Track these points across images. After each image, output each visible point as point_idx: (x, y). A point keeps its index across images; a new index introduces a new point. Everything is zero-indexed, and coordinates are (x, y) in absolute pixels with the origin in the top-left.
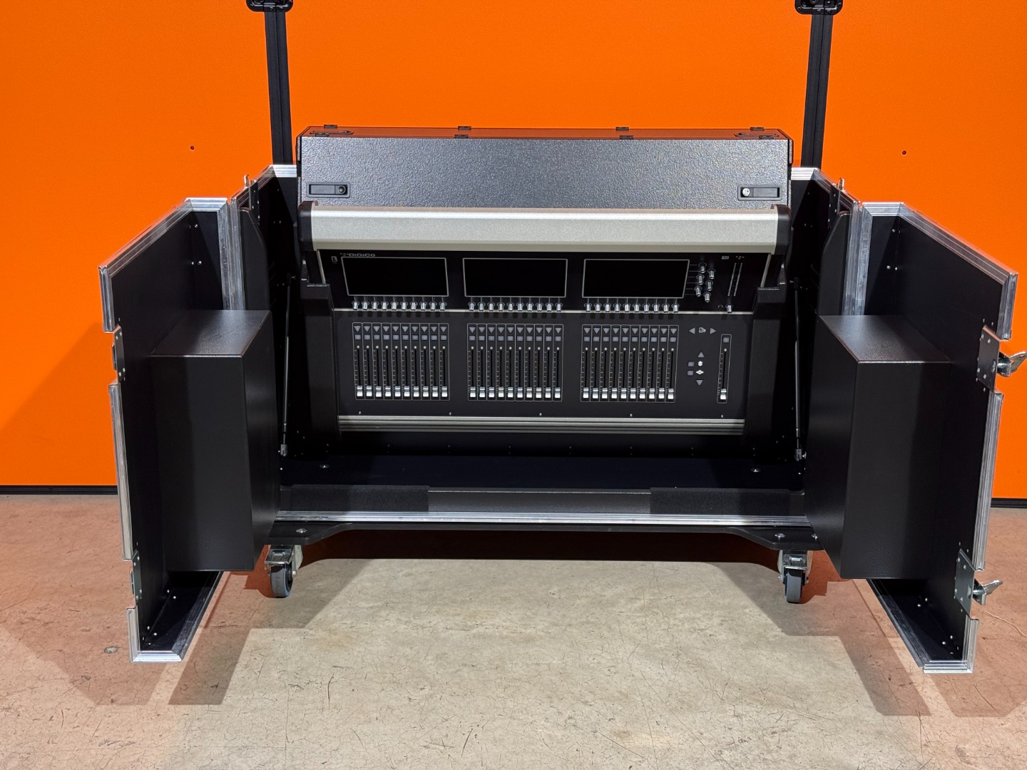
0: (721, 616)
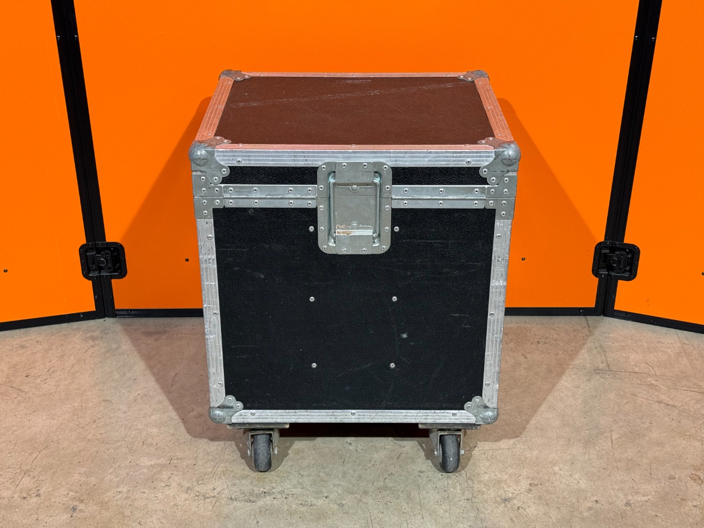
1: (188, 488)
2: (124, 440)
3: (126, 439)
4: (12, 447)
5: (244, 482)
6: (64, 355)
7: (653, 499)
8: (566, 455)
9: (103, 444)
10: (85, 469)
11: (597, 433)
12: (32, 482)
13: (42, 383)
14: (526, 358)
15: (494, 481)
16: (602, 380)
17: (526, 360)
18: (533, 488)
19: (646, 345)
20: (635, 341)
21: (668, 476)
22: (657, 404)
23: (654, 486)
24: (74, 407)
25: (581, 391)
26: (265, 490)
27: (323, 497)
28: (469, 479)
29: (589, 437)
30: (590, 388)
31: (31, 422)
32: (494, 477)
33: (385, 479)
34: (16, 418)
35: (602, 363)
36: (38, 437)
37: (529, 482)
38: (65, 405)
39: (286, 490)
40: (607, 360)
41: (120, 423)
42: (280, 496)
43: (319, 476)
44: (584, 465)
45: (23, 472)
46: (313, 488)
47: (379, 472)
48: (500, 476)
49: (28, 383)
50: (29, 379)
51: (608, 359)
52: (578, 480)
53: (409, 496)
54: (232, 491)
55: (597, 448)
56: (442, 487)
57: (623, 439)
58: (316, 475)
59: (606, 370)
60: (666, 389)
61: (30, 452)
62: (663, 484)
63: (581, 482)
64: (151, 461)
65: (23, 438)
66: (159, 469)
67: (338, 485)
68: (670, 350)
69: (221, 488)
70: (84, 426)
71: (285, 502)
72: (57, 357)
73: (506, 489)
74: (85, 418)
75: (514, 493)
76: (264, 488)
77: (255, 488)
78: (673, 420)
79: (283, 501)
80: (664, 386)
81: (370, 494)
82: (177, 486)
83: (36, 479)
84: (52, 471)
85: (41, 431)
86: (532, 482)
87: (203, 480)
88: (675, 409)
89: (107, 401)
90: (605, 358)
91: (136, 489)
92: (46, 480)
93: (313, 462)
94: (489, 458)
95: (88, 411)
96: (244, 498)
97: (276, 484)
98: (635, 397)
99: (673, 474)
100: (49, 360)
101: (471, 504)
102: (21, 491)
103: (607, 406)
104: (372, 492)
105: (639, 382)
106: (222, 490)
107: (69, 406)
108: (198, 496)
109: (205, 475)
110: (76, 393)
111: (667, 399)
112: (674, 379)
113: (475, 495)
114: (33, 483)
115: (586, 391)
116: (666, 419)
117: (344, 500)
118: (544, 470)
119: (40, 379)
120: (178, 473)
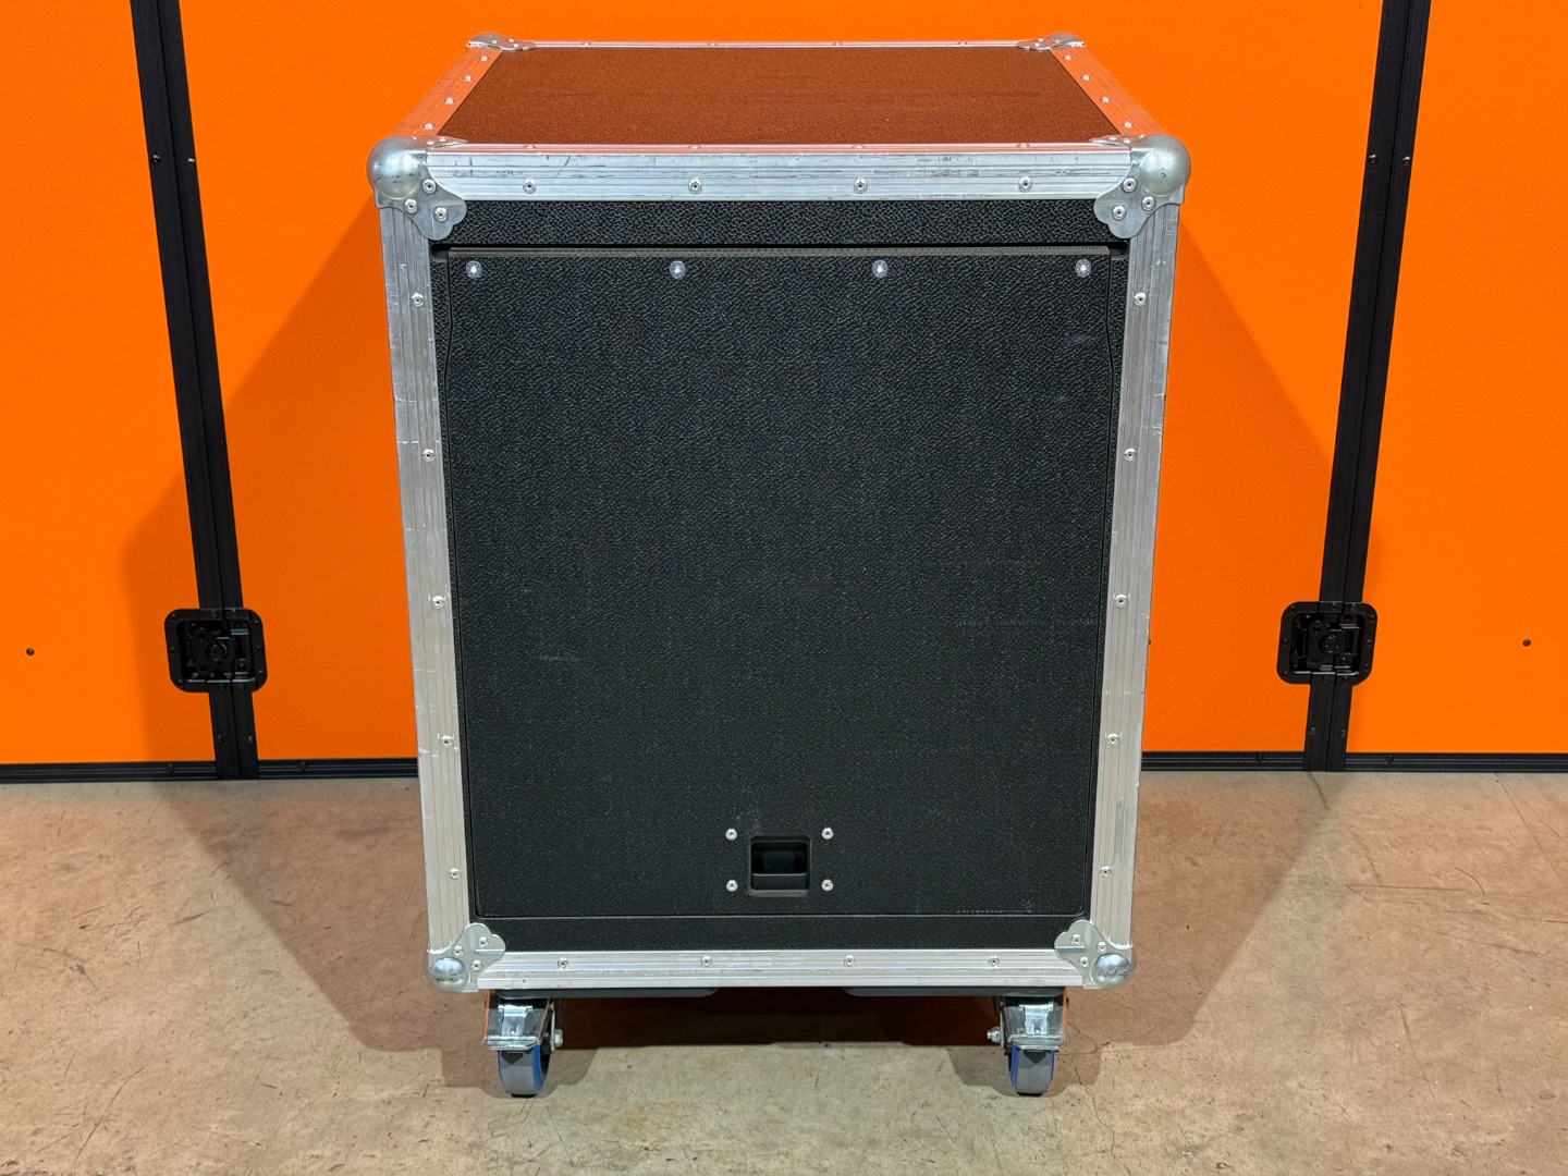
0: (1233, 1104)
1: (472, 1145)
2: (315, 1050)
3: (321, 1049)
4: (62, 1072)
5: (597, 1128)
6: (164, 883)
7: (1510, 1140)
8: (1308, 1056)
9: (269, 1061)
10: (231, 1112)
11: (1372, 1010)
12: (114, 1141)
13: (118, 940)
14: (1194, 864)
15: (1159, 1113)
16: (1368, 905)
17: (1195, 868)
18: (1244, 1125)
19: (1453, 835)
20: (1427, 828)
21: (1538, 1092)
22: (1495, 950)
23: (1510, 1112)
24: (196, 986)
25: (1324, 928)
26: (647, 1145)
27: (779, 1154)
28: (1101, 1110)
29: (1355, 1020)
30: (1345, 922)
31: (100, 1020)
32: (1157, 1105)
33: (914, 1114)
34: (66, 1012)
35: (1363, 872)
36: (120, 1049)
37: (1234, 1113)
38: (174, 984)
39: (693, 1144)
40: (1373, 866)
41: (304, 1017)
42: (682, 1155)
43: (766, 1113)
44: (1351, 1075)
45: (91, 1123)
46: (753, 1136)
47: (899, 1100)
48: (1170, 1103)
49: (86, 941)
50: (88, 934)
51: (1375, 864)
52: (1342, 1105)
53: (971, 1148)
54: (572, 1147)
55: (1373, 1039)
56: (1043, 1128)
57: (1432, 1021)
58: (757, 1111)
59: (1374, 886)
60: (1509, 919)
61: (103, 1081)
62: (1530, 1109)
63: (1349, 1110)
64: (382, 1091)
65: (85, 1053)
66: (402, 1107)
67: (810, 1130)
68: (1506, 843)
69: (546, 1143)
70: (222, 1024)
71: (694, 1167)
72: (148, 887)
73: (1186, 1129)
74: (224, 1008)
75: (1204, 1136)
76: (644, 1141)
77: (623, 1140)
78: (1533, 980)
79: (690, 1166)
80: (1503, 913)
81: (884, 1146)
82: (445, 1141)
83: (123, 1135)
84: (158, 1118)
85: (124, 1038)
86: (1240, 1112)
87: (503, 1127)
88: (1534, 959)
89: (271, 972)
90: (1368, 863)
91: (354, 1149)
92: (147, 1136)
93: (749, 1084)
94: (1140, 1065)
95: (228, 995)
96: (601, 1162)
97: (669, 1132)
98: (1443, 937)
99: (1549, 1088)
100: (129, 894)
101: (1112, 1160)
102: (90, 1161)
103: (1386, 957)
104: (889, 1142)
105: (1448, 907)
106: (549, 1146)
107: (184, 985)
108: (496, 1160)
109: (508, 1116)
110: (198, 958)
111: (1516, 940)
112: (1524, 899)
113: (1117, 1142)
114: (118, 1143)
115: (1335, 928)
116: (1518, 979)
117: (827, 1159)
118: (1264, 1087)
119: (112, 932)
120: (445, 1116)
